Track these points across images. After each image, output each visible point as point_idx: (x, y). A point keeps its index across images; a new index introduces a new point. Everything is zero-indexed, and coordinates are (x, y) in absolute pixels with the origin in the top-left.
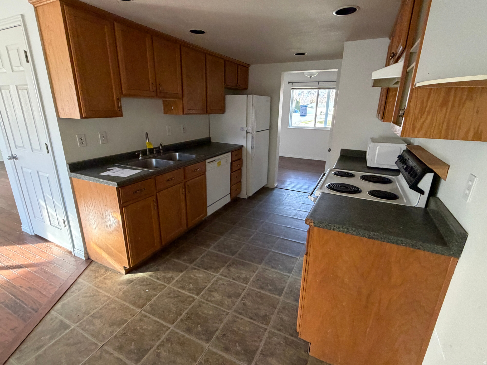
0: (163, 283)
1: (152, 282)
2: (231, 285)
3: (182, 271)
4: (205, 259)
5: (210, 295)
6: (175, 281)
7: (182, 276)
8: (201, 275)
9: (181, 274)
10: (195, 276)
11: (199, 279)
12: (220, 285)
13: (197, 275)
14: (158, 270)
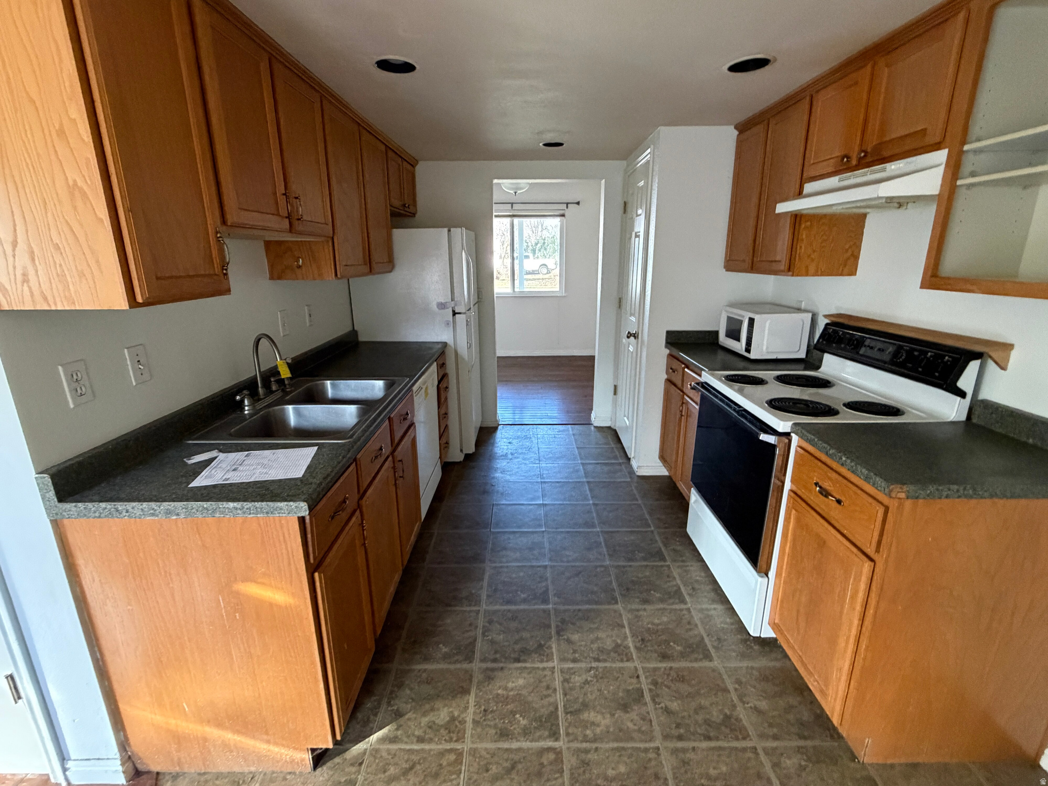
0: (448, 746)
1: (415, 758)
2: (603, 676)
3: (466, 691)
4: (494, 636)
5: (586, 725)
6: (469, 725)
7: (478, 704)
8: (521, 682)
9: (472, 699)
10: (506, 689)
11: (524, 692)
12: (581, 688)
13: (510, 685)
14: (398, 715)
